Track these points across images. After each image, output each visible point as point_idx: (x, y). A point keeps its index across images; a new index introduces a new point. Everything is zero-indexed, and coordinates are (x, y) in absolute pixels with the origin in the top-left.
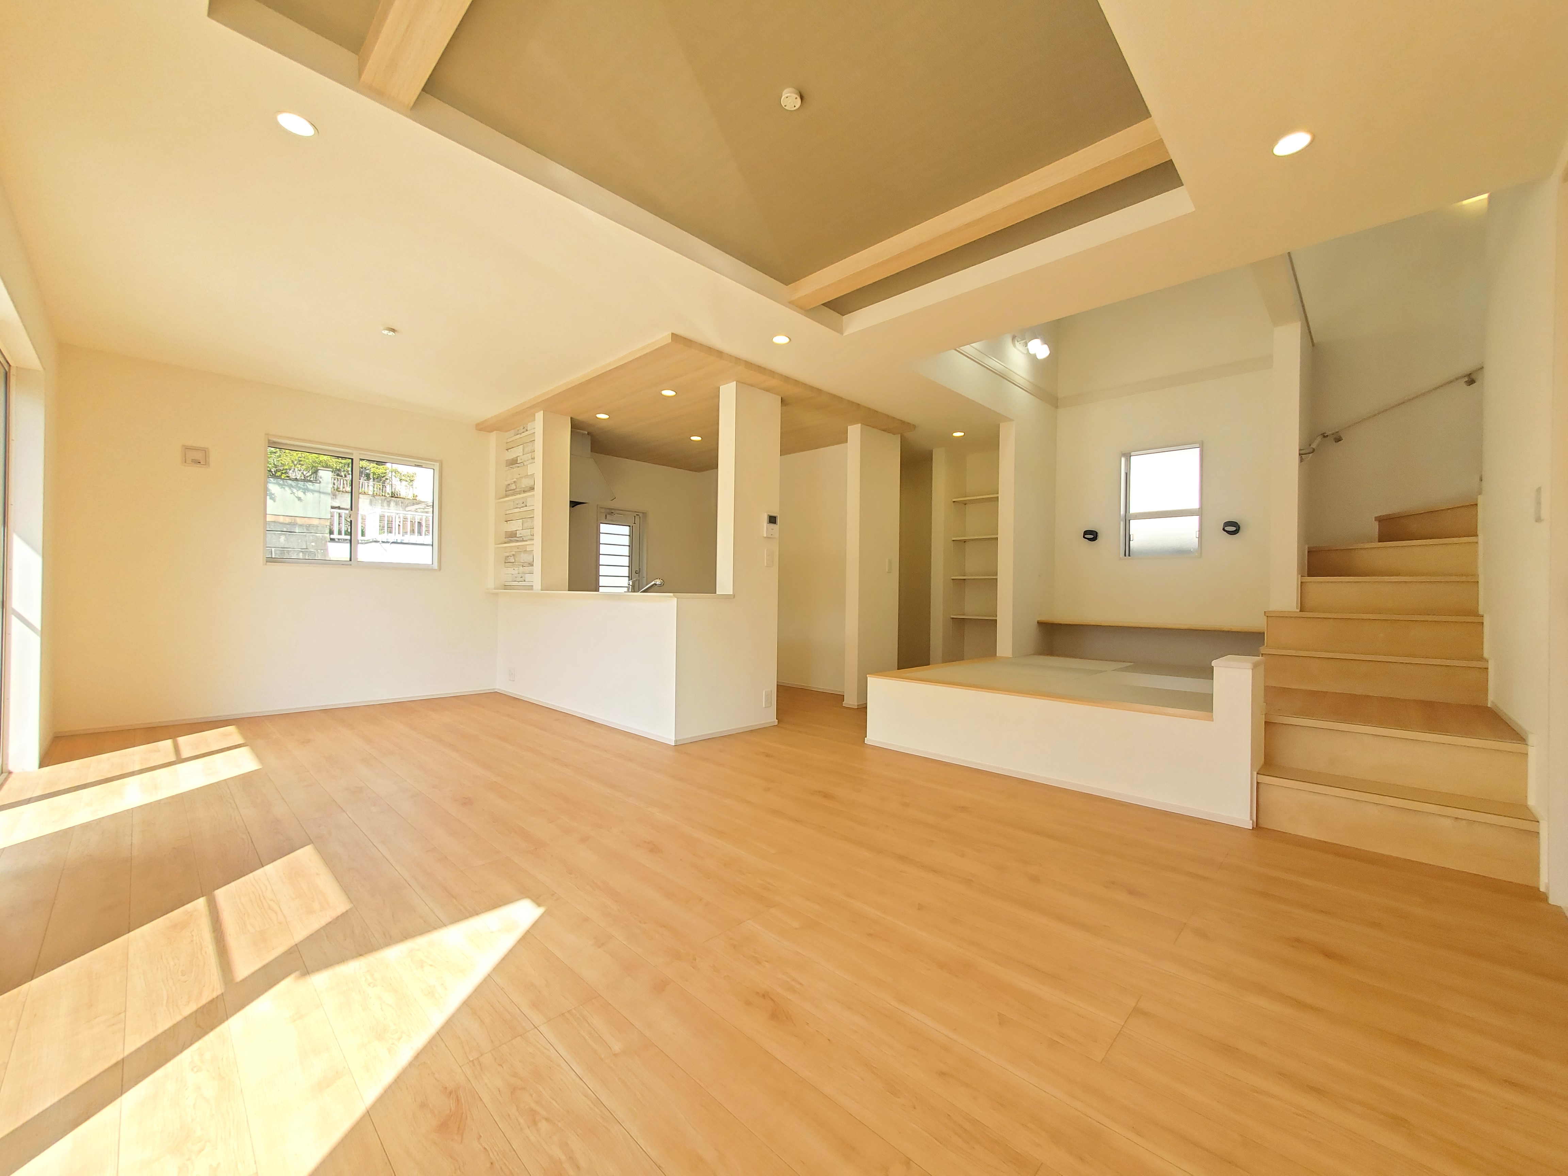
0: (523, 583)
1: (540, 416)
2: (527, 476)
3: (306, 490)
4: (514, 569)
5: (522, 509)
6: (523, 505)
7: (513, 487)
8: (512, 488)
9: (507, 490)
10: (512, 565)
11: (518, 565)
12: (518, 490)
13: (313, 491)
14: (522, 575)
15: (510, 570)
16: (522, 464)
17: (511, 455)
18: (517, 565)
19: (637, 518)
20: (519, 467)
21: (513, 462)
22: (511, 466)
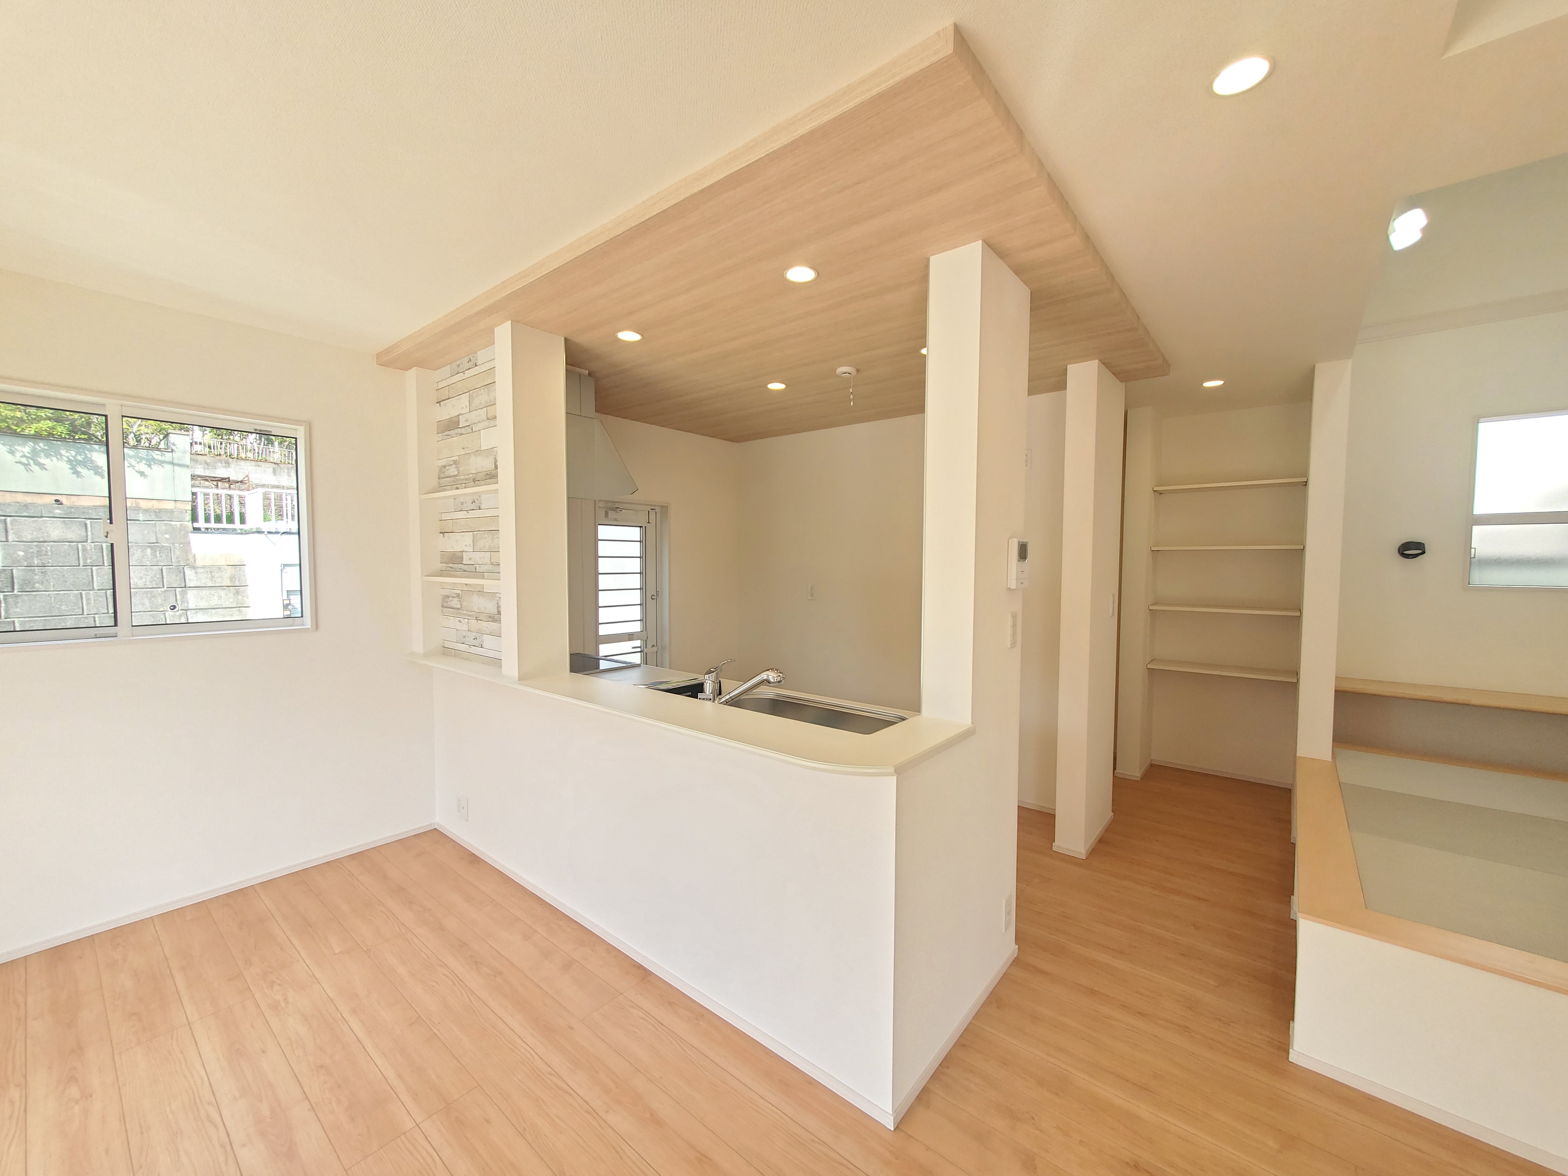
0: (478, 650)
1: (504, 333)
2: (478, 452)
3: (150, 462)
4: (460, 621)
5: (472, 514)
6: (473, 506)
7: (452, 471)
8: (452, 474)
9: (442, 476)
10: (457, 614)
11: (469, 615)
12: (462, 477)
13: (161, 463)
14: (477, 635)
15: (453, 622)
16: (469, 430)
17: (447, 412)
18: (465, 614)
19: (652, 514)
20: (461, 434)
21: (451, 426)
22: (447, 433)
